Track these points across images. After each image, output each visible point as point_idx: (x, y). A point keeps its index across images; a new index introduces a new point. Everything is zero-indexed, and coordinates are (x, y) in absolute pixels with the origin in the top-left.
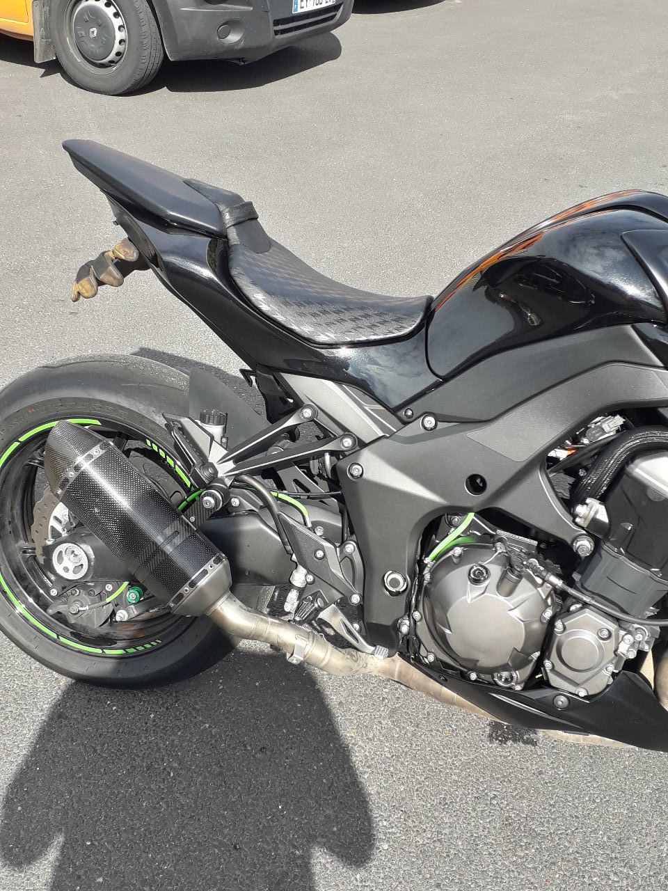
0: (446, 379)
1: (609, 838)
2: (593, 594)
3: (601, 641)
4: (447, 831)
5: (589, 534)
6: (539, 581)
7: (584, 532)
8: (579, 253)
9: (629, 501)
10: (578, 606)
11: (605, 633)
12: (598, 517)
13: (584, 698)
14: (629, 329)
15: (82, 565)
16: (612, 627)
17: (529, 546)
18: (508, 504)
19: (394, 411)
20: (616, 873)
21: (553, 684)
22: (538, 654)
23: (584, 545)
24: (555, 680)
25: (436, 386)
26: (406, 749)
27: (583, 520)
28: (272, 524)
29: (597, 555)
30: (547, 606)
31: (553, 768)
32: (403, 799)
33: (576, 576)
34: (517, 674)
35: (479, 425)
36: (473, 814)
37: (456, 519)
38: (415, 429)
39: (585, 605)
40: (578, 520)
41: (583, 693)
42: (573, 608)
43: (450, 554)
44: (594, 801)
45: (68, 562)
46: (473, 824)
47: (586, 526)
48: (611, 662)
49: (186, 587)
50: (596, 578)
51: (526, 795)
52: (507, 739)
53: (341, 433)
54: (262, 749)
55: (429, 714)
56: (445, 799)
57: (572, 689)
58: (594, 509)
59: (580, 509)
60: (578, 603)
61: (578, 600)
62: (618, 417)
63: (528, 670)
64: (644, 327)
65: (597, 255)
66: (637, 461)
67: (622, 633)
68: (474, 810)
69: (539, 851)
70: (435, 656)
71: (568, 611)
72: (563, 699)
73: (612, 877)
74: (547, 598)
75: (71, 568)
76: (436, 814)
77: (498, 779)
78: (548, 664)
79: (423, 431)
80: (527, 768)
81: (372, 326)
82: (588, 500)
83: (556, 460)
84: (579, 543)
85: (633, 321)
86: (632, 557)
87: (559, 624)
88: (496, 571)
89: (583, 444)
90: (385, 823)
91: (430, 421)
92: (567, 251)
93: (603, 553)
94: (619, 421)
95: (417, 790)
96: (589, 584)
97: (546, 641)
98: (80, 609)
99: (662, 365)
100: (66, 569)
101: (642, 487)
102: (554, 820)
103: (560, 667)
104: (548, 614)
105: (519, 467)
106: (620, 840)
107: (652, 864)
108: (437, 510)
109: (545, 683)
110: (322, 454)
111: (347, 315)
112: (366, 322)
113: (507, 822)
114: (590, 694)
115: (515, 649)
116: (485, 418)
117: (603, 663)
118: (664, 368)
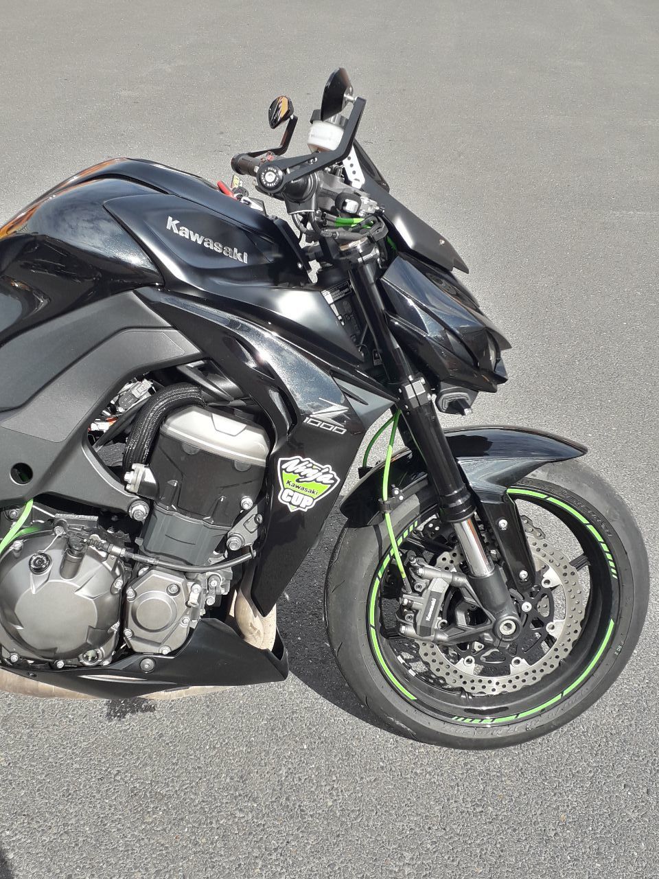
1: (232, 778)
2: (157, 554)
3: (172, 597)
4: (73, 821)
5: (143, 499)
6: (103, 554)
7: (138, 498)
8: (71, 227)
9: (170, 460)
10: (145, 569)
11: (175, 588)
12: (146, 480)
13: (168, 655)
14: (131, 293)
16: (179, 581)
17: (90, 523)
18: (59, 486)
20: (241, 810)
21: (136, 650)
22: (117, 625)
23: (139, 510)
24: (137, 646)
26: (24, 753)
27: (133, 486)
29: (153, 516)
30: (118, 577)
31: (172, 728)
32: (25, 803)
33: (139, 541)
34: (101, 650)
35: (10, 413)
36: (98, 796)
37: (14, 512)
39: (152, 566)
40: (128, 487)
41: (166, 651)
42: (141, 573)
43: (11, 548)
44: (215, 748)
46: (99, 806)
47: (137, 492)
48: (185, 614)
50: (155, 538)
51: (149, 761)
52: (124, 714)
55: (43, 711)
56: (68, 790)
57: (155, 649)
58: (141, 473)
59: (128, 477)
60: (145, 566)
61: (144, 564)
62: (145, 381)
63: (112, 642)
64: (142, 290)
65: (92, 228)
66: (168, 420)
67: (190, 584)
68: (99, 792)
69: (166, 812)
70: (19, 655)
71: (138, 576)
72: (149, 661)
73: (239, 814)
74: (114, 569)
76: (61, 807)
77: (120, 754)
78: (127, 632)
80: (148, 734)
82: (134, 466)
83: (100, 433)
84: (134, 509)
85: (133, 287)
86: (184, 511)
87: (130, 592)
88: (57, 555)
89: (120, 413)
90: (8, 833)
92: (56, 226)
93: (157, 513)
94: (147, 384)
95: (39, 790)
96: (152, 546)
97: (122, 610)
99: (170, 326)
101: (177, 443)
102: (178, 777)
103: (141, 633)
104: (119, 584)
105: (60, 448)
106: (242, 777)
107: (274, 790)
109: (130, 652)
113: (134, 793)
114: (173, 649)
115: (90, 627)
116: (14, 406)
117: (178, 617)
118: (174, 327)
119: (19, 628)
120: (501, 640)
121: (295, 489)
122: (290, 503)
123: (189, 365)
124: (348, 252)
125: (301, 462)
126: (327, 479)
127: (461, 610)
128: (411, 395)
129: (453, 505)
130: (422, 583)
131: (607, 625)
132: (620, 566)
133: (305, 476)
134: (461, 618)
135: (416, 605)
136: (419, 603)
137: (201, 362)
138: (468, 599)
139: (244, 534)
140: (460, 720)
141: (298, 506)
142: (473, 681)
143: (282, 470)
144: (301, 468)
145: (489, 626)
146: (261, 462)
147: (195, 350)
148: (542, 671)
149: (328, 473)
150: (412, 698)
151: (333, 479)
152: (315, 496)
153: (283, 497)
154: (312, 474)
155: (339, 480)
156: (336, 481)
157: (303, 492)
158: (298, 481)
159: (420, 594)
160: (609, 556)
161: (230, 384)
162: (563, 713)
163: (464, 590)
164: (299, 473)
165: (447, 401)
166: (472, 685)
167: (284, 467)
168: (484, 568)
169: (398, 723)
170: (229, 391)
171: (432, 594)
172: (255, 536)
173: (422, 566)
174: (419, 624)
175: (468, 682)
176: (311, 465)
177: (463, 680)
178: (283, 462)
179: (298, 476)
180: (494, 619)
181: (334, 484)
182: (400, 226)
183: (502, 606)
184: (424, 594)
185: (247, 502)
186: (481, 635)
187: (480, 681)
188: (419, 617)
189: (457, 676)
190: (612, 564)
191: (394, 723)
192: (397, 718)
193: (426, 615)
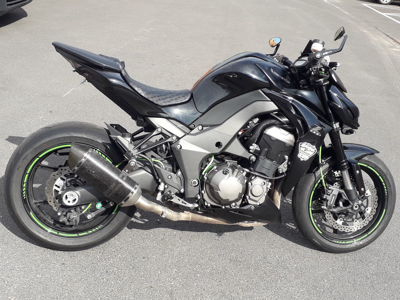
0: (203, 114)
1: (261, 258)
2: (258, 172)
3: (262, 186)
4: (215, 267)
5: (254, 155)
6: (242, 171)
7: (252, 154)
9: (266, 142)
10: (254, 177)
11: (263, 183)
12: (257, 149)
13: (259, 205)
14: (260, 90)
15: (75, 199)
16: (265, 181)
17: (235, 163)
18: (229, 150)
19: (188, 127)
21: (249, 203)
22: (244, 195)
23: (254, 158)
24: (250, 202)
25: (201, 116)
27: (252, 150)
28: (149, 171)
29: (257, 160)
30: (245, 179)
32: (197, 261)
33: (252, 168)
34: (237, 203)
35: (217, 126)
36: (220, 260)
38: (195, 131)
39: (256, 176)
40: (251, 151)
41: (258, 204)
42: (252, 178)
43: (213, 169)
45: (71, 199)
46: (221, 263)
47: (253, 152)
48: (266, 192)
49: (130, 194)
50: (258, 167)
51: (232, 252)
53: (171, 135)
54: (144, 258)
57: (255, 203)
58: (255, 147)
59: (251, 147)
60: (253, 176)
62: (257, 118)
63: (241, 201)
64: (264, 89)
66: (266, 130)
67: (268, 182)
69: (244, 265)
71: (251, 179)
72: (253, 207)
73: (267, 267)
74: (245, 176)
75: (71, 201)
76: (209, 263)
78: (247, 197)
79: (199, 131)
81: (176, 99)
82: (253, 144)
84: (252, 158)
85: (261, 88)
86: (268, 158)
87: (250, 183)
88: (230, 170)
89: (248, 128)
90: (195, 269)
91: (200, 127)
93: (260, 159)
94: (257, 120)
95: (200, 258)
96: (257, 170)
97: (246, 190)
98: (74, 217)
100: (69, 202)
101: (269, 137)
102: (244, 256)
103: (252, 197)
104: (246, 181)
105: (231, 137)
107: (276, 261)
108: (207, 156)
109: (247, 204)
110: (162, 145)
111: (167, 96)
112: (174, 98)
113: (231, 260)
114: (260, 204)
115: (240, 193)
116: (219, 124)
117: (264, 193)
118: (271, 101)
119: (219, 192)
120: (354, 211)
121: (303, 153)
122: (301, 158)
123: (274, 113)
124: (318, 82)
125: (307, 144)
126: (313, 150)
127: (341, 201)
128: (335, 127)
129: (343, 165)
130: (330, 191)
131: (383, 211)
132: (388, 190)
133: (307, 149)
134: (341, 204)
135: (328, 198)
136: (329, 198)
137: (277, 112)
138: (344, 197)
139: (283, 168)
140: (335, 241)
141: (304, 159)
142: (341, 227)
143: (300, 146)
144: (306, 146)
145: (350, 206)
146: (292, 144)
147: (276, 108)
148: (363, 225)
149: (314, 148)
150: (321, 232)
151: (315, 150)
152: (309, 156)
153: (299, 156)
154: (309, 148)
155: (317, 151)
156: (316, 151)
157: (306, 154)
158: (305, 150)
159: (329, 195)
160: (385, 187)
161: (286, 119)
162: (368, 240)
163: (343, 195)
164: (306, 148)
165: (345, 130)
166: (341, 228)
167: (301, 145)
168: (350, 187)
169: (316, 241)
170: (286, 121)
171: (333, 195)
172: (286, 169)
173: (330, 186)
174: (328, 205)
175: (340, 227)
176: (309, 145)
177: (338, 226)
178: (301, 144)
179: (305, 149)
180: (352, 204)
181: (315, 152)
182: (333, 76)
183: (355, 200)
184: (331, 195)
185: (287, 157)
186: (347, 210)
187: (344, 227)
188: (329, 202)
189: (336, 225)
190: (386, 190)
191: (314, 241)
192: (316, 239)
193: (331, 202)
